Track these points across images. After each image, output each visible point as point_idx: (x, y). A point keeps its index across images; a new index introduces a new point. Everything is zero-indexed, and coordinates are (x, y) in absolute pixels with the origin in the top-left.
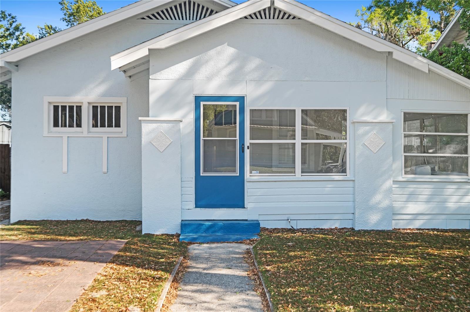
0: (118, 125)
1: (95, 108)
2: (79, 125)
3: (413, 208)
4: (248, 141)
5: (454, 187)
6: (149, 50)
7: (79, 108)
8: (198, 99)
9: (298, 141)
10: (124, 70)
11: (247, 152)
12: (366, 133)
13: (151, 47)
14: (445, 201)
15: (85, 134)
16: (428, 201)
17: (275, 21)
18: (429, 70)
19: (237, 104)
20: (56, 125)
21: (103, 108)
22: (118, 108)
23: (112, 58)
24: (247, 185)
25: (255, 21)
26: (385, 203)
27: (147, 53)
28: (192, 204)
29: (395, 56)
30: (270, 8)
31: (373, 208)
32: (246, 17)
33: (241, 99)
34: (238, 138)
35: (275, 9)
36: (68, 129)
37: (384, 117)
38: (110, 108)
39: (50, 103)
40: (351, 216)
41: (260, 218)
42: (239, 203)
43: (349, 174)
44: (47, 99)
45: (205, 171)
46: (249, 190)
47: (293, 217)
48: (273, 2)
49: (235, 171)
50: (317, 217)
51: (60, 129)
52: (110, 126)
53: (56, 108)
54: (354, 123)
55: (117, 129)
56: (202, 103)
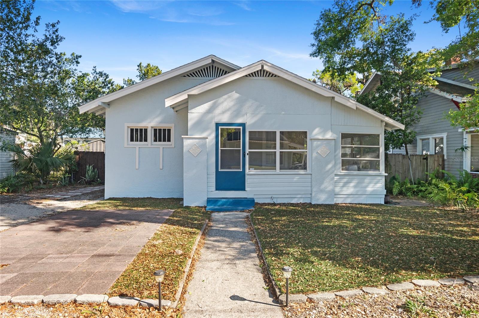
0: (169, 140)
1: (155, 130)
2: (146, 140)
3: (346, 191)
4: (247, 150)
5: (371, 178)
6: (188, 95)
7: (146, 130)
8: (218, 125)
9: (278, 150)
10: (173, 107)
11: (247, 157)
12: (319, 146)
13: (189, 93)
14: (366, 187)
15: (150, 146)
16: (355, 187)
17: (262, 78)
18: (356, 108)
19: (241, 128)
20: (132, 140)
21: (160, 130)
22: (169, 131)
23: (166, 100)
24: (247, 177)
25: (252, 78)
26: (330, 188)
27: (187, 97)
28: (214, 188)
29: (336, 99)
30: (261, 70)
31: (322, 191)
32: (246, 76)
33: (243, 125)
34: (241, 148)
35: (264, 71)
36: (139, 143)
37: (329, 135)
38: (164, 130)
39: (128, 127)
40: (309, 196)
41: (254, 197)
42: (242, 188)
43: (309, 171)
44: (127, 125)
45: (221, 168)
46: (248, 180)
47: (274, 196)
48: (262, 67)
49: (239, 168)
50: (289, 196)
51: (134, 143)
52: (164, 141)
53: (132, 130)
54: (311, 139)
55: (169, 143)
56: (220, 127)
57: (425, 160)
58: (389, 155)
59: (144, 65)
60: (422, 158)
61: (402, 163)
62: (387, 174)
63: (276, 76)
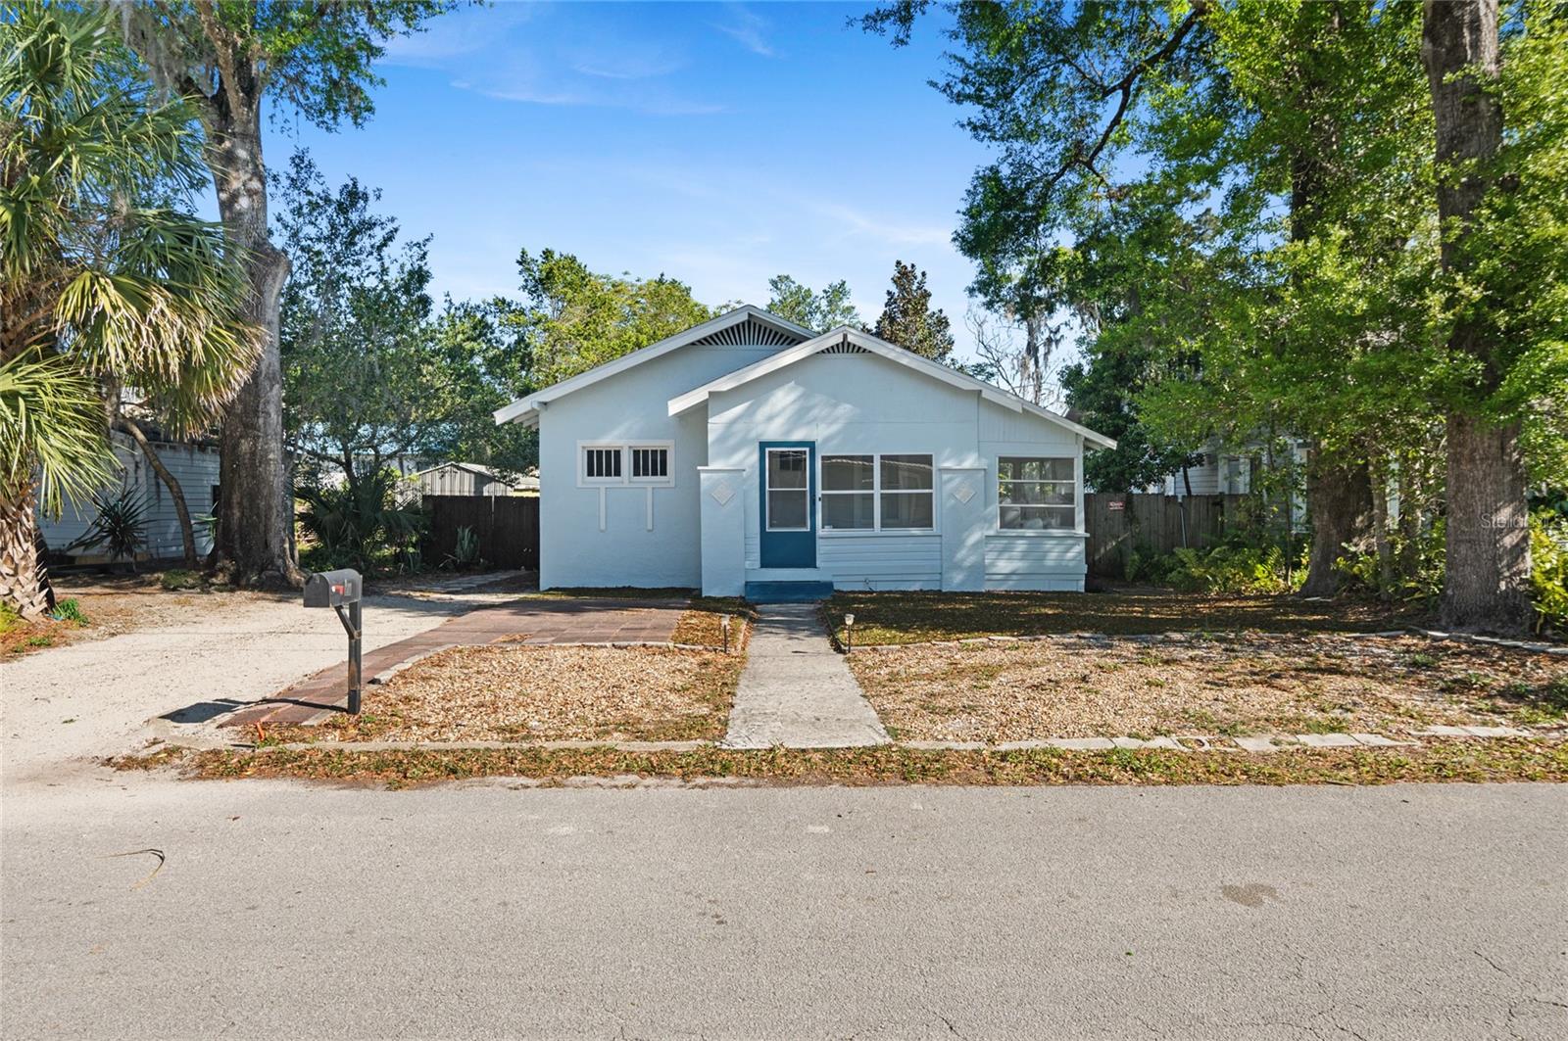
0: (664, 473)
1: (636, 453)
2: (618, 473)
3: (1004, 566)
4: (819, 492)
5: (1054, 542)
6: (710, 393)
7: (618, 453)
8: (763, 445)
9: (877, 492)
10: (682, 416)
11: (819, 504)
12: (950, 480)
13: (712, 390)
14: (1043, 558)
15: (626, 484)
16: (1022, 559)
17: (846, 355)
19: (807, 449)
20: (590, 473)
21: (645, 452)
22: (664, 453)
23: (669, 403)
24: (819, 542)
25: (832, 355)
26: (971, 560)
27: (707, 397)
28: (758, 564)
29: (984, 395)
30: (843, 343)
31: (958, 567)
32: (823, 352)
33: (812, 445)
34: (808, 488)
35: (849, 344)
36: (604, 478)
37: (969, 462)
38: (654, 452)
39: (584, 448)
40: (938, 577)
41: (834, 579)
42: (810, 562)
43: (935, 530)
44: (581, 443)
45: (771, 526)
46: (822, 548)
47: (871, 578)
48: (845, 337)
49: (804, 525)
50: (899, 578)
51: (595, 479)
52: (654, 473)
53: (590, 453)
54: (940, 470)
55: (663, 478)
56: (767, 450)
57: (1218, 507)
58: (1135, 498)
59: (535, 253)
60: (1211, 501)
61: (1165, 514)
62: (1088, 535)
63: (865, 350)
